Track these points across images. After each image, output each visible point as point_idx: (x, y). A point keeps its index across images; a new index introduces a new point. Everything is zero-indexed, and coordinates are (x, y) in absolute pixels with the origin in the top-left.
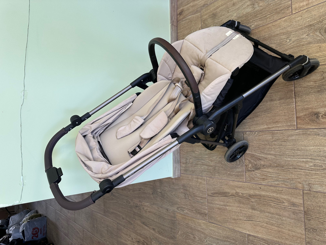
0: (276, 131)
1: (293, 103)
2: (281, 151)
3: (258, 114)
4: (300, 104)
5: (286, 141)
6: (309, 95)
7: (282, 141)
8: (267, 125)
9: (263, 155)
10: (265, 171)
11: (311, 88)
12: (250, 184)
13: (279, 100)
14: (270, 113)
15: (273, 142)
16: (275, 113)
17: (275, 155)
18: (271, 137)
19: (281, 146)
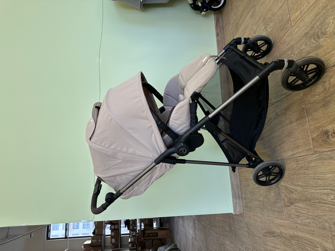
0: (299, 158)
1: (306, 122)
2: (305, 181)
3: (284, 139)
4: (312, 124)
5: (307, 169)
6: (317, 111)
7: (305, 169)
8: (292, 152)
9: (293, 187)
10: (298, 207)
11: (317, 103)
12: (289, 222)
13: (296, 121)
14: (292, 137)
15: (298, 170)
16: (295, 136)
17: (302, 186)
18: (296, 165)
19: (305, 176)
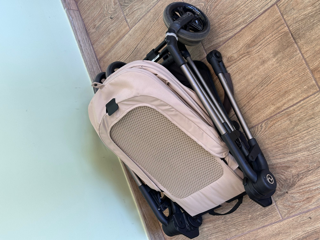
0: (291, 109)
1: (296, 51)
2: (312, 138)
3: (253, 93)
4: (307, 49)
5: (313, 118)
6: (313, 28)
7: (308, 120)
8: (275, 105)
9: (289, 159)
10: (305, 184)
11: (312, 16)
12: (291, 219)
13: (274, 56)
14: (270, 83)
15: (294, 128)
16: (278, 79)
17: (307, 149)
18: (288, 122)
19: (310, 130)
